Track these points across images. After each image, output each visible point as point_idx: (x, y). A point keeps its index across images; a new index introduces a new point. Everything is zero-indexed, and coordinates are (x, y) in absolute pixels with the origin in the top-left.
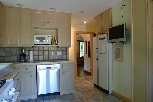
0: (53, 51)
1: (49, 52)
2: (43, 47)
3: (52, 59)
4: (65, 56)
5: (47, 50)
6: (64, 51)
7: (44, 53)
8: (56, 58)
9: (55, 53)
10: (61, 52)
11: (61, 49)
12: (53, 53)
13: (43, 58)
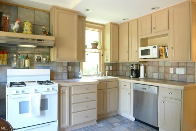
0: (171, 67)
1: (165, 68)
2: (158, 61)
3: (170, 79)
4: (191, 77)
5: (163, 65)
6: (189, 68)
7: (159, 69)
8: (175, 78)
9: (173, 70)
10: (184, 69)
11: (183, 64)
12: (171, 71)
13: (158, 77)
